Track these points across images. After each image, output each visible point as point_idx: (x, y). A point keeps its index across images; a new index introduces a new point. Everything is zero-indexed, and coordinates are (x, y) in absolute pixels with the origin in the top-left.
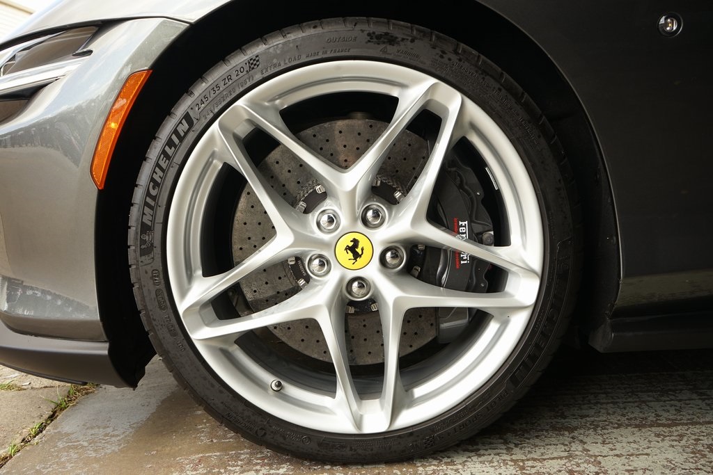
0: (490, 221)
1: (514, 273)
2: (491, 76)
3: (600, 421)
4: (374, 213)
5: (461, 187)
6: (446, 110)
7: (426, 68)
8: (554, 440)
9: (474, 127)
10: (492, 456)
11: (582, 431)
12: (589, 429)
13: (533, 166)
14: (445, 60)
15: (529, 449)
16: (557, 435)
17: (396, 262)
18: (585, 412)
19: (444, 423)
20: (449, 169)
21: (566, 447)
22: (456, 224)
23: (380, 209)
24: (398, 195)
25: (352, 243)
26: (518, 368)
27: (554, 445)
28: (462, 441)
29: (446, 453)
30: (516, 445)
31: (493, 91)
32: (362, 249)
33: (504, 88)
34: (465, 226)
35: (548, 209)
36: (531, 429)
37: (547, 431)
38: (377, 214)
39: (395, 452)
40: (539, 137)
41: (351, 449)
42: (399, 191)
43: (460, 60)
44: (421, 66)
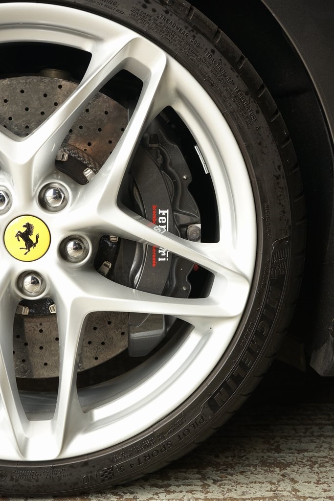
0: (197, 211)
1: (221, 276)
2: (204, 34)
3: (320, 457)
4: (55, 193)
5: (163, 167)
6: (147, 71)
7: (125, 19)
8: (260, 477)
9: (180, 95)
10: (184, 493)
11: (295, 468)
12: (305, 465)
13: (249, 147)
14: (148, 11)
15: (230, 487)
16: (266, 471)
17: (79, 254)
18: (304, 446)
19: (126, 453)
20: (150, 145)
21: (273, 486)
22: (154, 212)
23: (63, 189)
24: (88, 173)
25: (25, 229)
26: (218, 391)
27: (260, 483)
28: (149, 474)
29: (129, 488)
30: (215, 482)
31: (205, 52)
32: (37, 237)
33: (218, 50)
34: (165, 216)
35: (263, 201)
36: (236, 464)
37: (255, 466)
38: (58, 195)
39: (65, 484)
40: (258, 112)
41: (12, 479)
42: (91, 168)
43: (167, 12)
44: (118, 15)
